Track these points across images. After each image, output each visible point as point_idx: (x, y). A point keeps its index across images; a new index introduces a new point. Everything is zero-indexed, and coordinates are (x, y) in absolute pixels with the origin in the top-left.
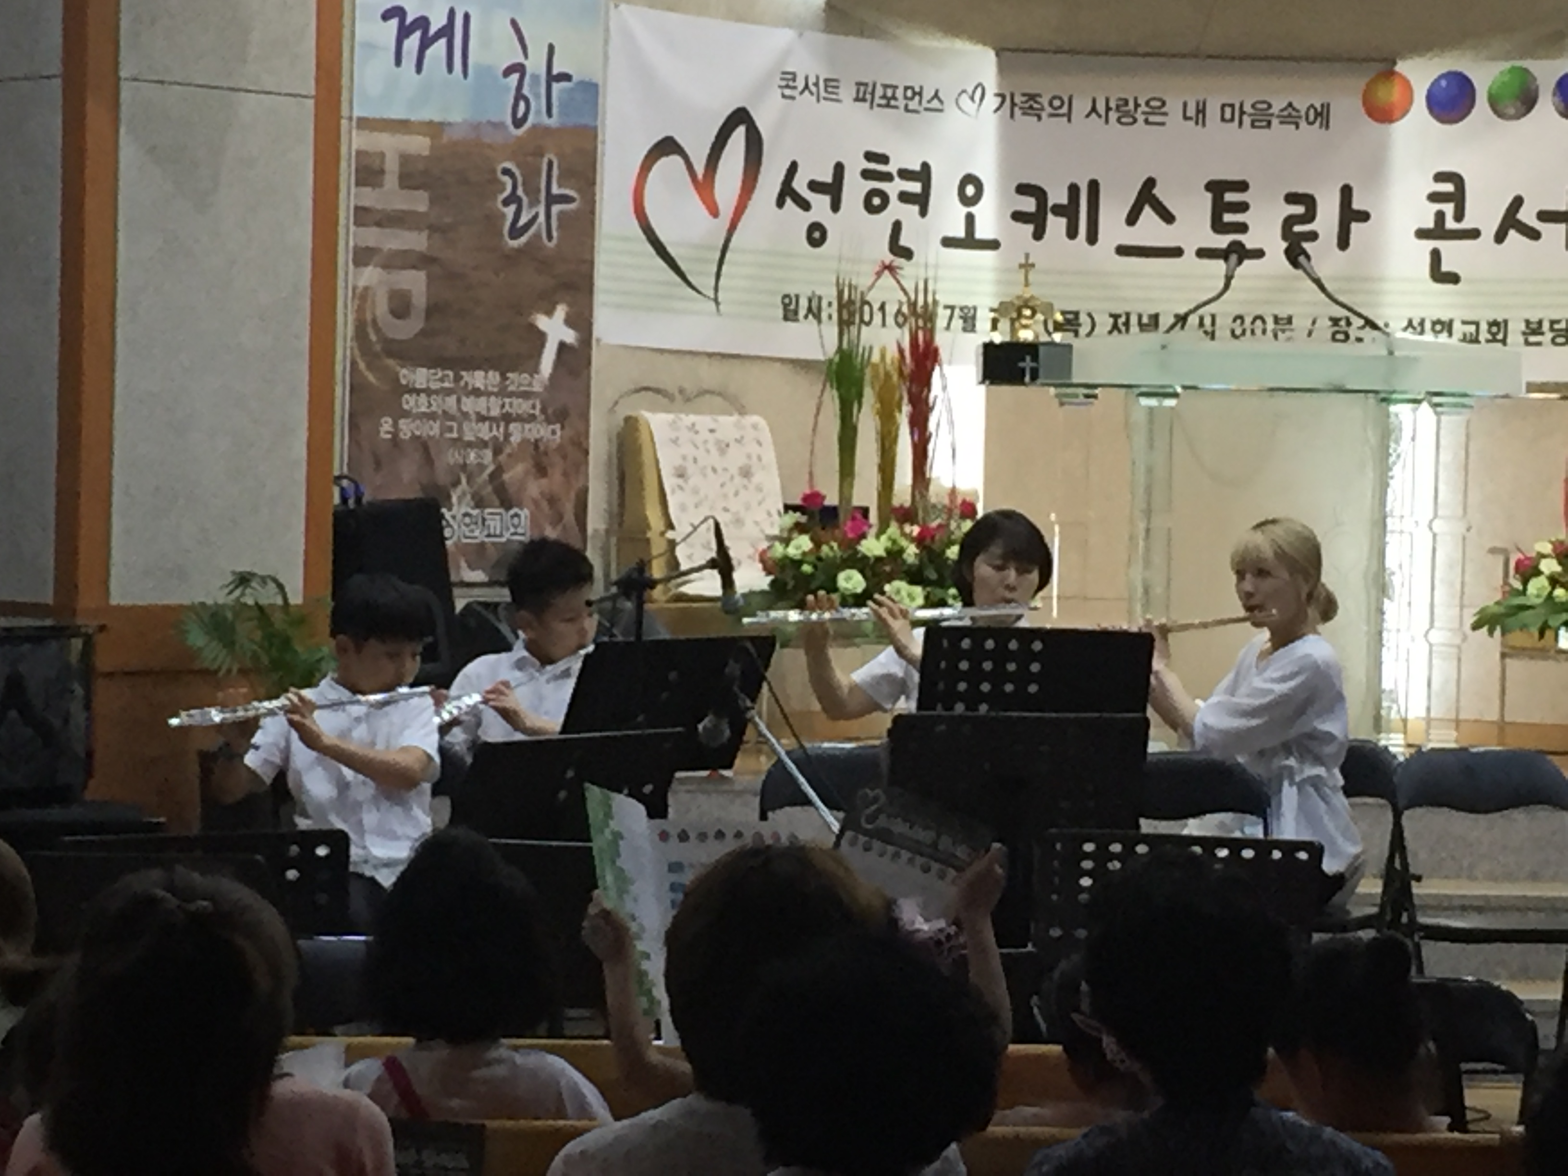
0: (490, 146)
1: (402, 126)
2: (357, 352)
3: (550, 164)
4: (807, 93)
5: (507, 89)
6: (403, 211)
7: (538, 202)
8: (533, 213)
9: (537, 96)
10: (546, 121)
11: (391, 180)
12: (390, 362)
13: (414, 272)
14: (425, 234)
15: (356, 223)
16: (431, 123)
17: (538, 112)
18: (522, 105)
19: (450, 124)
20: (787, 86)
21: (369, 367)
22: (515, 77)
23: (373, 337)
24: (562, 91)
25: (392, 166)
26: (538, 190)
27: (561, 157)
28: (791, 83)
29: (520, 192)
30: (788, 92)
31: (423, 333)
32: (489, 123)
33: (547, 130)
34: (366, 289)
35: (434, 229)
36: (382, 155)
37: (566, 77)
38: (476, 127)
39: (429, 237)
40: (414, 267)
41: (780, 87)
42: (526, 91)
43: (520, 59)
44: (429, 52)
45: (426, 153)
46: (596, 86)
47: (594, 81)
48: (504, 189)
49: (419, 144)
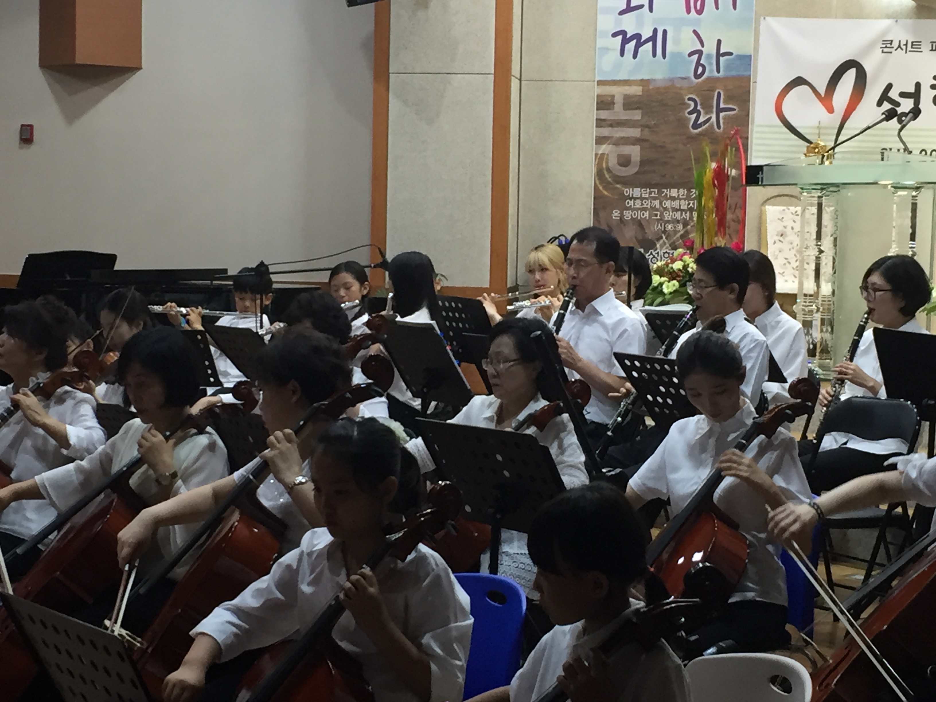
0: (681, 88)
1: (626, 82)
2: (597, 182)
3: (719, 94)
4: (899, 49)
5: (692, 62)
6: (627, 120)
7: (712, 112)
8: (708, 116)
9: (711, 64)
10: (716, 74)
11: (618, 106)
12: (618, 186)
13: (632, 147)
14: (639, 130)
15: (597, 127)
16: (642, 80)
17: (711, 71)
18: (700, 69)
19: (655, 80)
20: (886, 47)
21: (604, 188)
22: (696, 57)
23: (607, 176)
24: (727, 60)
25: (619, 100)
26: (712, 107)
27: (726, 91)
28: (889, 45)
29: (699, 108)
30: (885, 50)
31: (637, 173)
32: (679, 77)
33: (718, 79)
34: (603, 155)
35: (644, 127)
36: (613, 96)
37: (730, 54)
38: (672, 80)
39: (642, 131)
40: (634, 144)
41: (881, 48)
42: (702, 62)
43: (699, 47)
44: (641, 49)
45: (641, 94)
46: (750, 56)
47: (748, 54)
48: (689, 107)
49: (637, 90)
